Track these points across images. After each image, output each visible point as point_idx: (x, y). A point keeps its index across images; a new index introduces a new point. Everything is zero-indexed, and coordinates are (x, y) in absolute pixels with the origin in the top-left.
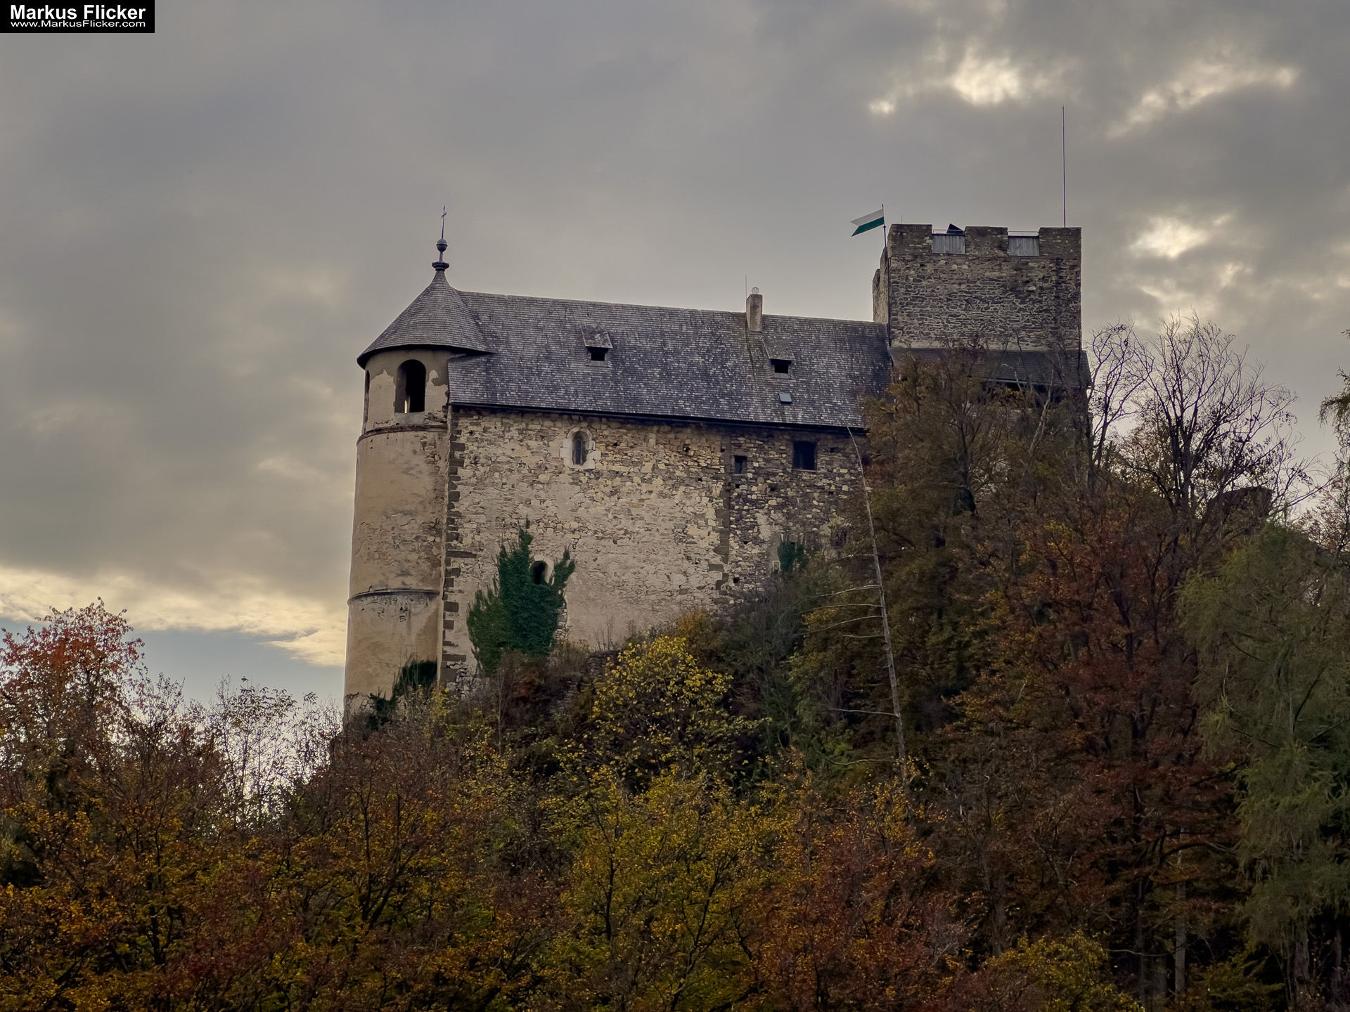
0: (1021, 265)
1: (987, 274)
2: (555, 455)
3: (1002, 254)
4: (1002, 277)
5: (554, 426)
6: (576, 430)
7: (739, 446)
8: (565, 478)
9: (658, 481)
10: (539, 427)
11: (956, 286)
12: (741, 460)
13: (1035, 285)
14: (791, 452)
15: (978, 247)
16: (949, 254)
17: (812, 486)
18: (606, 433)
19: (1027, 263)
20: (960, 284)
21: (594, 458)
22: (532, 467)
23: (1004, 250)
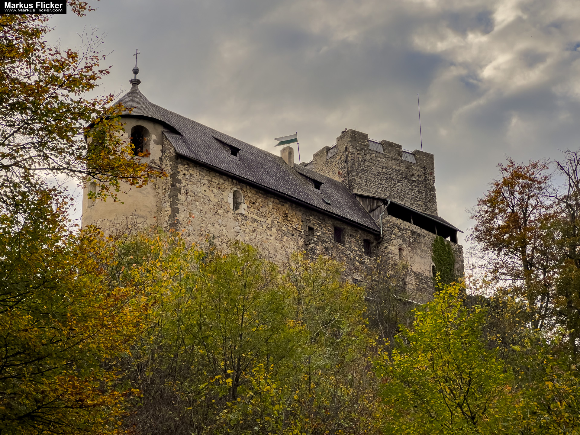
0: (409, 166)
1: (394, 167)
2: (226, 200)
3: (400, 158)
4: (401, 170)
5: (225, 183)
6: (235, 189)
7: (310, 221)
8: (230, 215)
9: (274, 230)
10: (217, 182)
11: (380, 169)
12: (311, 229)
13: (415, 178)
14: (333, 231)
15: (389, 152)
16: (377, 152)
17: (343, 253)
18: (249, 195)
19: (411, 166)
20: (382, 169)
21: (243, 208)
22: (215, 204)
23: (401, 157)
